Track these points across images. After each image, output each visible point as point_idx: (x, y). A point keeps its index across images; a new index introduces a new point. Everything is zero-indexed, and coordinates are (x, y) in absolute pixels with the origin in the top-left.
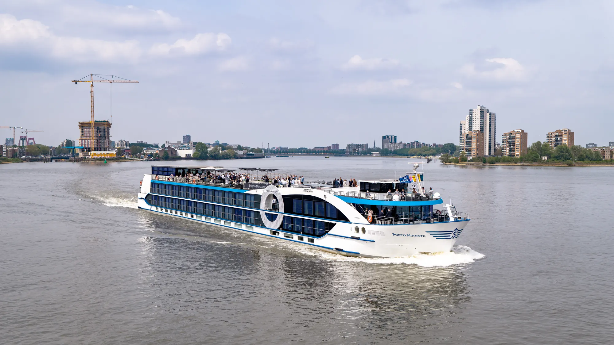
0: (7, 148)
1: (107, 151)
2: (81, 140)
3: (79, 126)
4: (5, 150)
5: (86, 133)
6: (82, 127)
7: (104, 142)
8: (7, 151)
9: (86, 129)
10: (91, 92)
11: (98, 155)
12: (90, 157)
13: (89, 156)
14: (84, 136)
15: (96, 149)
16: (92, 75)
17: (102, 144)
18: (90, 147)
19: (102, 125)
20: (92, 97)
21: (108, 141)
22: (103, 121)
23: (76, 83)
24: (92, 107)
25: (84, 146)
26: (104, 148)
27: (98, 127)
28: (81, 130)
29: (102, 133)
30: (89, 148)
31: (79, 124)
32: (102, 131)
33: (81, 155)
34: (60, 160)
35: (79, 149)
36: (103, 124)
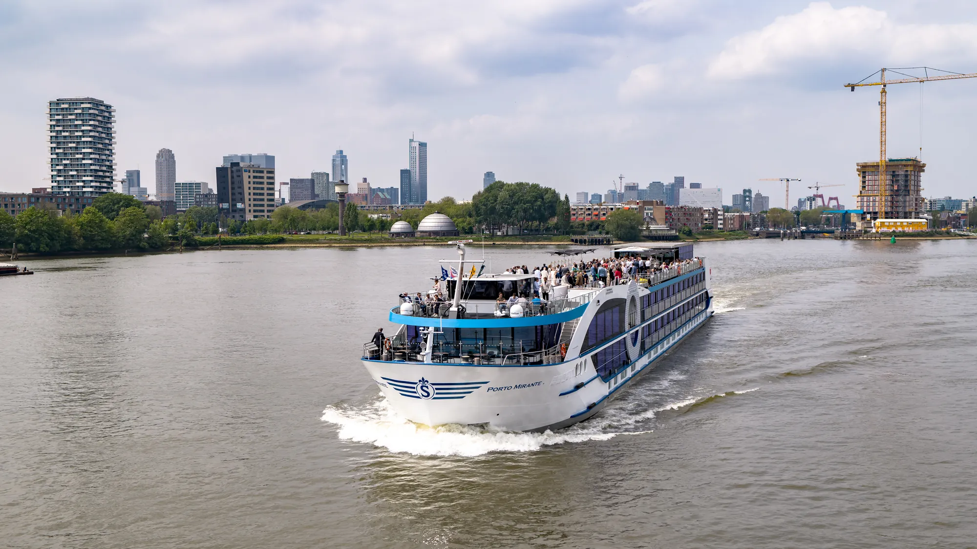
0: (726, 214)
1: (911, 218)
2: (860, 198)
3: (858, 170)
4: (722, 217)
5: (871, 183)
6: (864, 172)
7: (905, 201)
8: (724, 219)
9: (870, 177)
10: (882, 104)
11: (888, 226)
12: (874, 230)
13: (872, 228)
14: (867, 189)
15: (888, 215)
16: (883, 70)
17: (901, 204)
18: (877, 210)
19: (901, 168)
20: (883, 114)
21: (916, 200)
22: (906, 160)
23: (853, 90)
24: (883, 133)
25: (865, 208)
26: (905, 213)
27: (894, 172)
28: (860, 179)
29: (902, 183)
30: (876, 213)
31: (857, 167)
32: (901, 179)
33: (859, 226)
34: (821, 235)
35: (856, 214)
36: (905, 166)
